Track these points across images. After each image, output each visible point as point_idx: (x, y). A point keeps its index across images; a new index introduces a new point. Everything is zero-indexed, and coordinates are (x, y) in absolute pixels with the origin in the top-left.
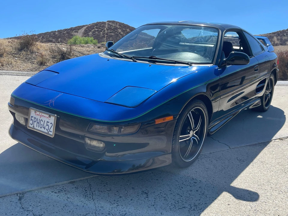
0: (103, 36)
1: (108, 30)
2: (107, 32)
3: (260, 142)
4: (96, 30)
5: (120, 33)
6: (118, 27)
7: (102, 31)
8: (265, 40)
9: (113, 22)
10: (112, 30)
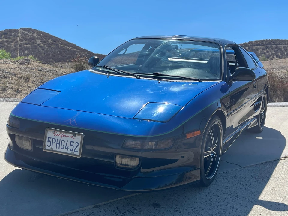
0: (15, 48)
1: (22, 40)
2: (20, 44)
3: (268, 161)
4: (5, 40)
5: (39, 45)
6: (37, 36)
7: (13, 42)
8: (253, 55)
9: (29, 30)
10: (28, 40)
